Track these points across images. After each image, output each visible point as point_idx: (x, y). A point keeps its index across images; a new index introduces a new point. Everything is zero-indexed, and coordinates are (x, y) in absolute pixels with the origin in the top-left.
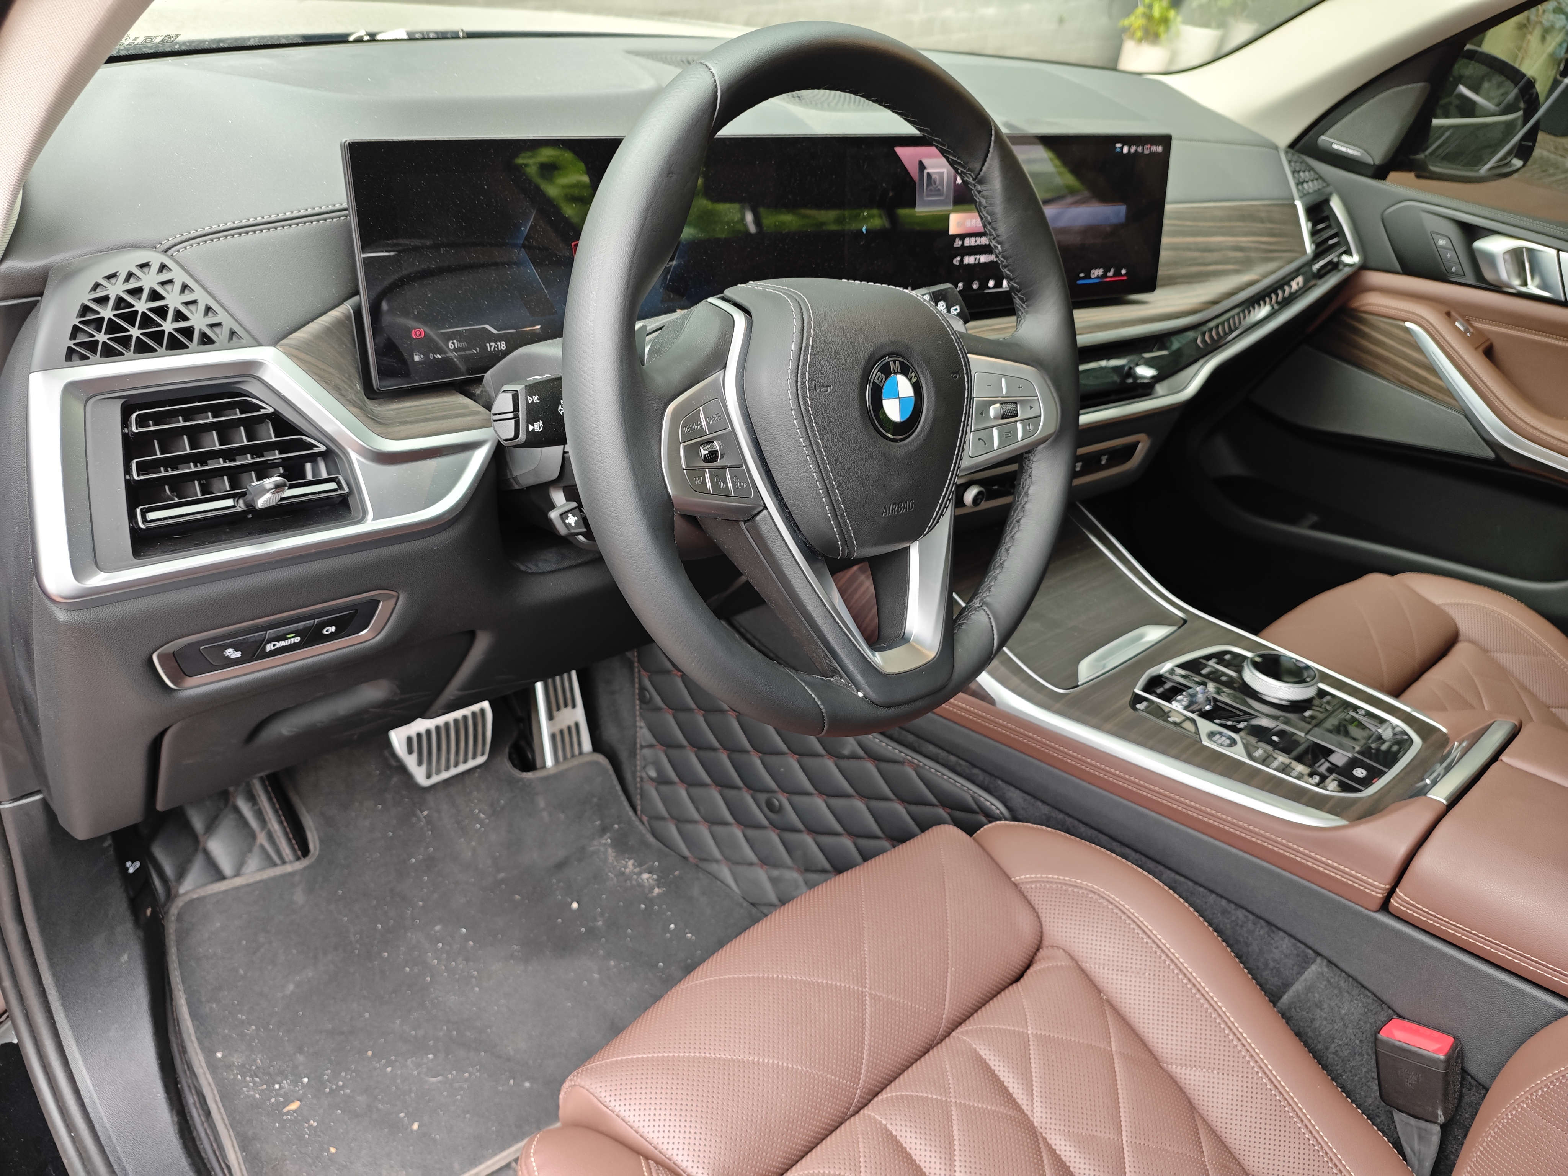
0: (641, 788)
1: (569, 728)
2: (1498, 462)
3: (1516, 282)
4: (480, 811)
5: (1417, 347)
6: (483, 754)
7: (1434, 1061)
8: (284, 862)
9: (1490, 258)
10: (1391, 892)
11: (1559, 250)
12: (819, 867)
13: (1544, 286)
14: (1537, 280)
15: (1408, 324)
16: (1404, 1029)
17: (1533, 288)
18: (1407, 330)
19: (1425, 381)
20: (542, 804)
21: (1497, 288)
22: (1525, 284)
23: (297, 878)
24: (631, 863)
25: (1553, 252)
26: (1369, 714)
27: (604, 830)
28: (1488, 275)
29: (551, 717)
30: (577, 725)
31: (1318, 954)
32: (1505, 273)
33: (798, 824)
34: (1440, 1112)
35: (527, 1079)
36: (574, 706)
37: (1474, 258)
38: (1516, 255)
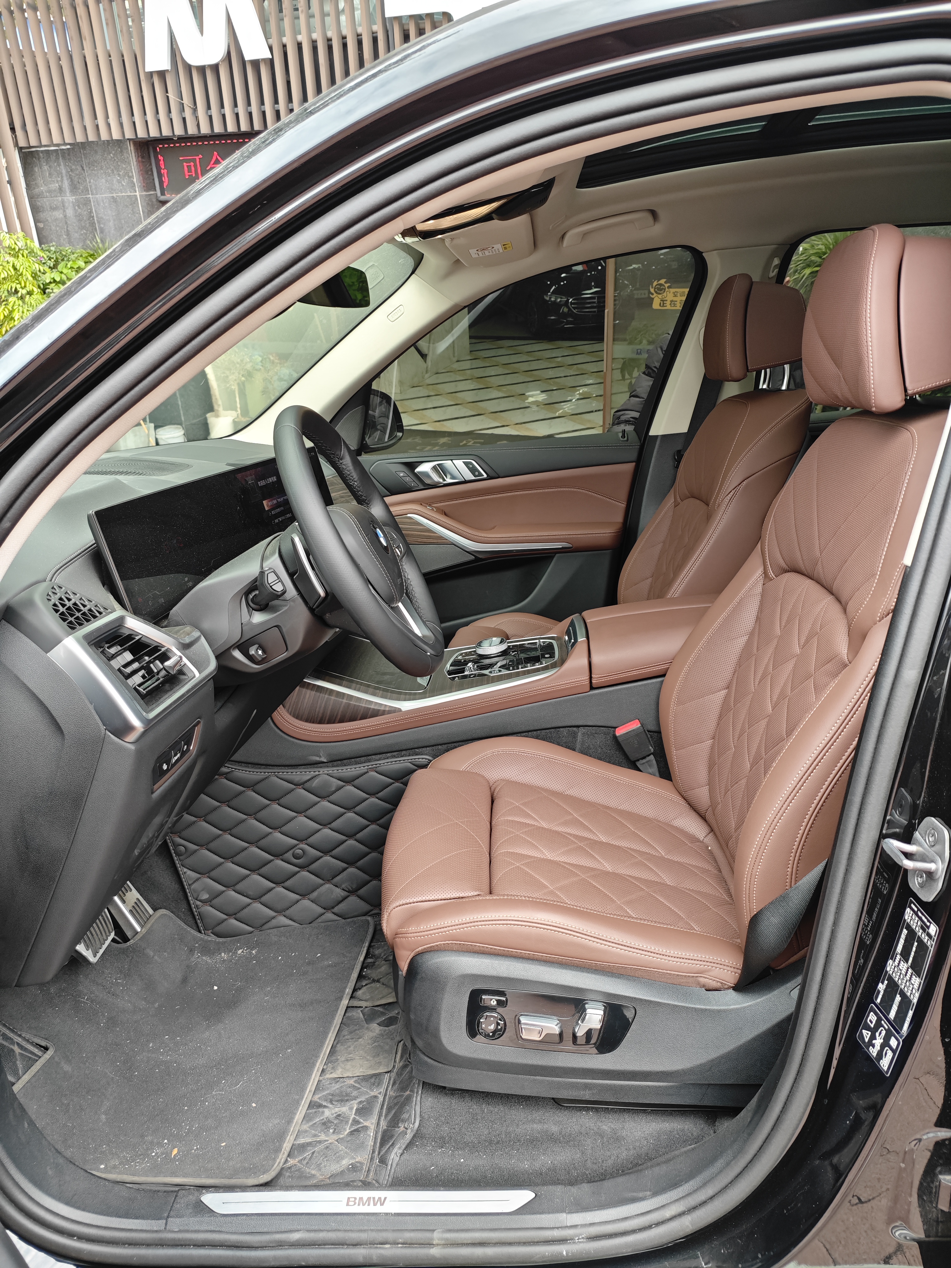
0: (199, 913)
1: (136, 903)
2: (477, 559)
3: (441, 480)
4: (116, 979)
5: (418, 523)
6: (110, 933)
7: (638, 729)
8: (40, 1057)
9: (426, 474)
10: (591, 678)
11: (452, 460)
12: (341, 869)
13: (453, 477)
14: (449, 476)
15: (409, 515)
16: (621, 729)
17: (449, 480)
18: (410, 518)
19: (429, 537)
20: (151, 954)
21: (435, 486)
22: (444, 480)
23: (57, 1059)
24: (223, 954)
25: (450, 461)
26: (529, 644)
27: (191, 951)
28: (427, 481)
29: (124, 902)
30: (138, 899)
31: (578, 727)
32: (436, 478)
33: (319, 854)
34: (651, 748)
35: (287, 1049)
36: (131, 890)
37: (418, 477)
38: (434, 468)
